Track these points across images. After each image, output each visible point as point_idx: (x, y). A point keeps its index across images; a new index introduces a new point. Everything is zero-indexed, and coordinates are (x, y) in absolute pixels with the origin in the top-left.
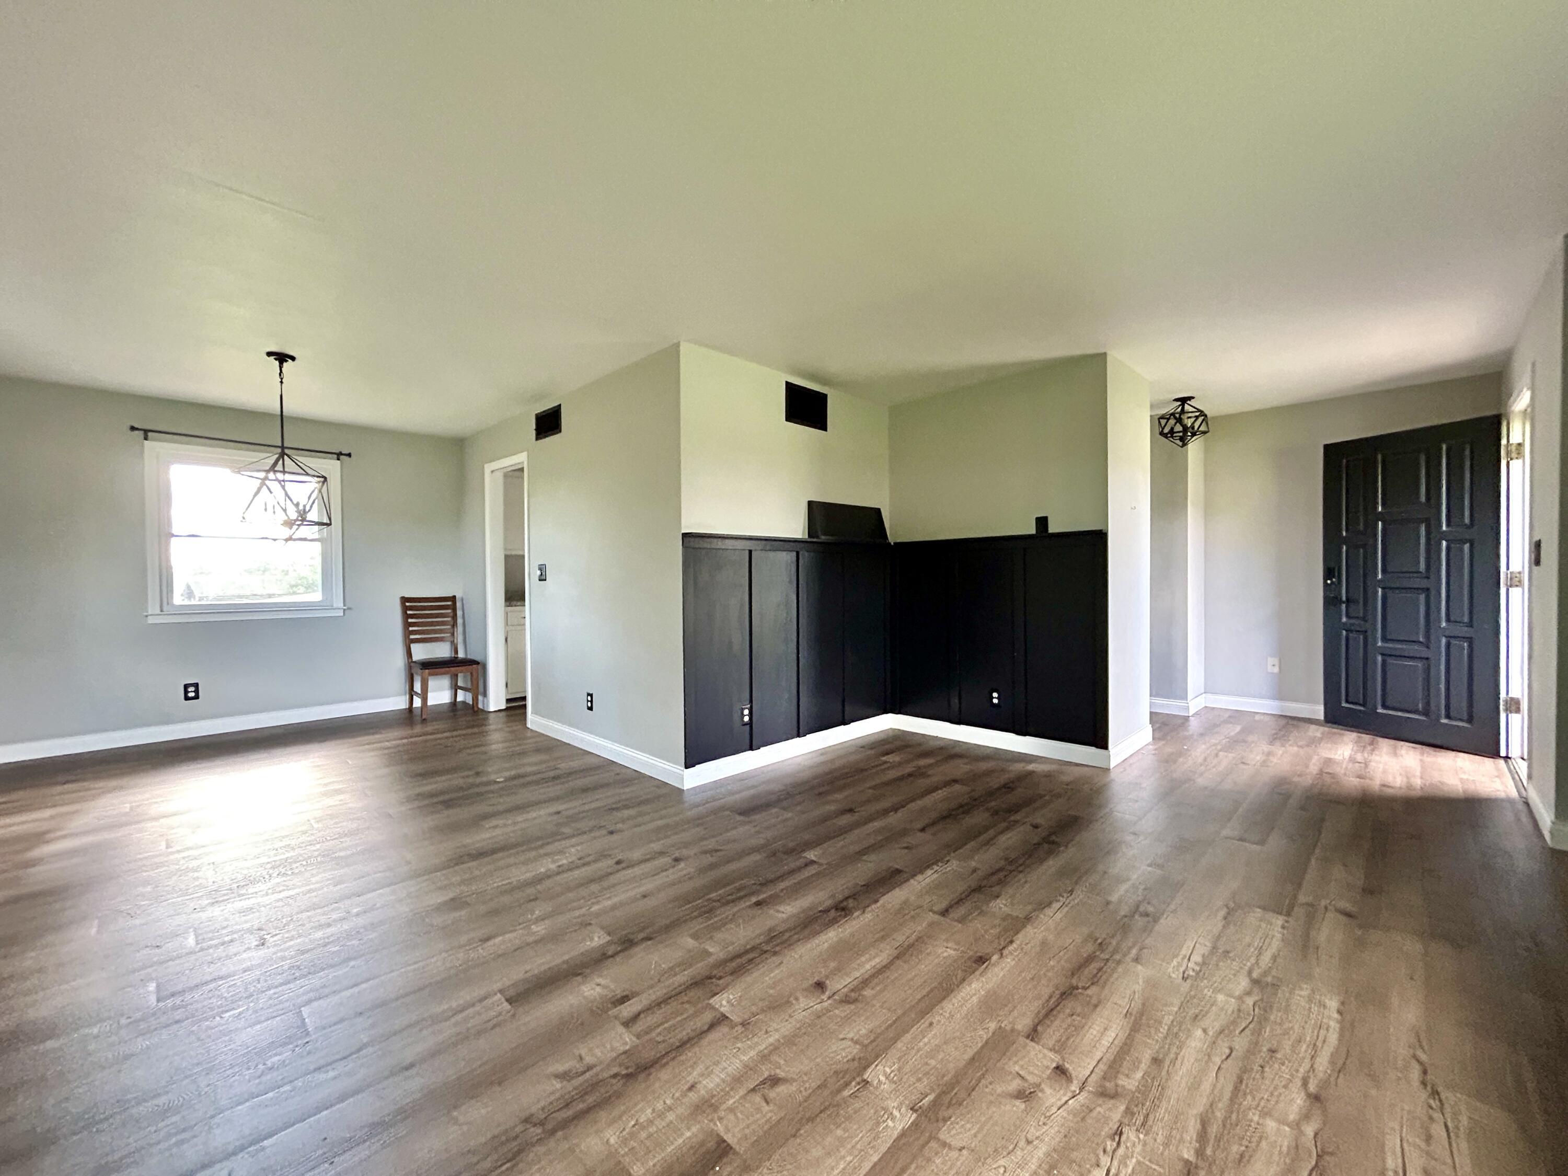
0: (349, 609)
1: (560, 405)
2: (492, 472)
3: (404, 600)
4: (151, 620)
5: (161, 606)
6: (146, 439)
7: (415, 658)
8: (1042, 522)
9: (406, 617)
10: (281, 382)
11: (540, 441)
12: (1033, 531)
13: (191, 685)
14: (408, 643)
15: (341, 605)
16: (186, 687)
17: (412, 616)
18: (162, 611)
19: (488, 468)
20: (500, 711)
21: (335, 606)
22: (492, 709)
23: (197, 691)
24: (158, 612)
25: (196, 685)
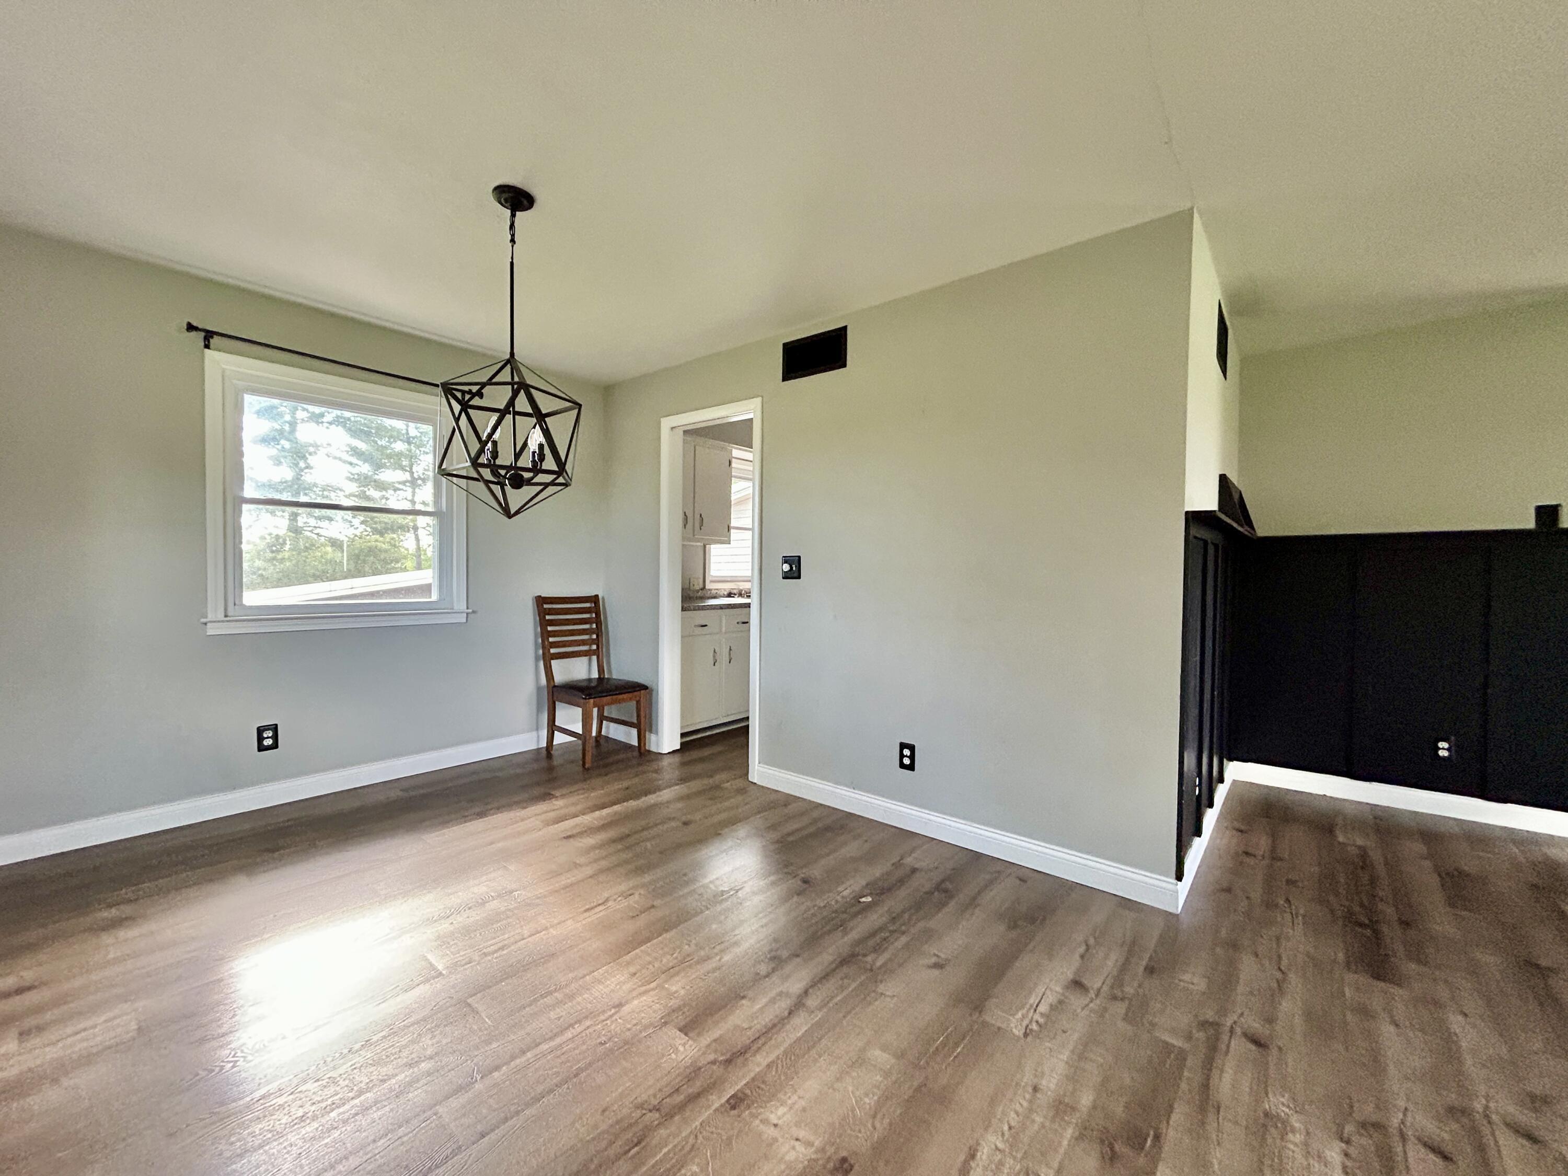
0: (474, 612)
1: (845, 328)
2: (672, 428)
3: (541, 601)
4: (212, 630)
5: (226, 610)
6: (207, 346)
7: (559, 678)
8: (1548, 514)
9: (544, 623)
10: (513, 241)
11: (786, 382)
12: (1530, 524)
13: (266, 728)
14: (548, 659)
15: (463, 606)
16: (260, 731)
17: (552, 622)
18: (226, 616)
19: (667, 423)
20: (674, 752)
21: (456, 608)
22: (666, 749)
23: (275, 737)
24: (221, 616)
25: (275, 728)
